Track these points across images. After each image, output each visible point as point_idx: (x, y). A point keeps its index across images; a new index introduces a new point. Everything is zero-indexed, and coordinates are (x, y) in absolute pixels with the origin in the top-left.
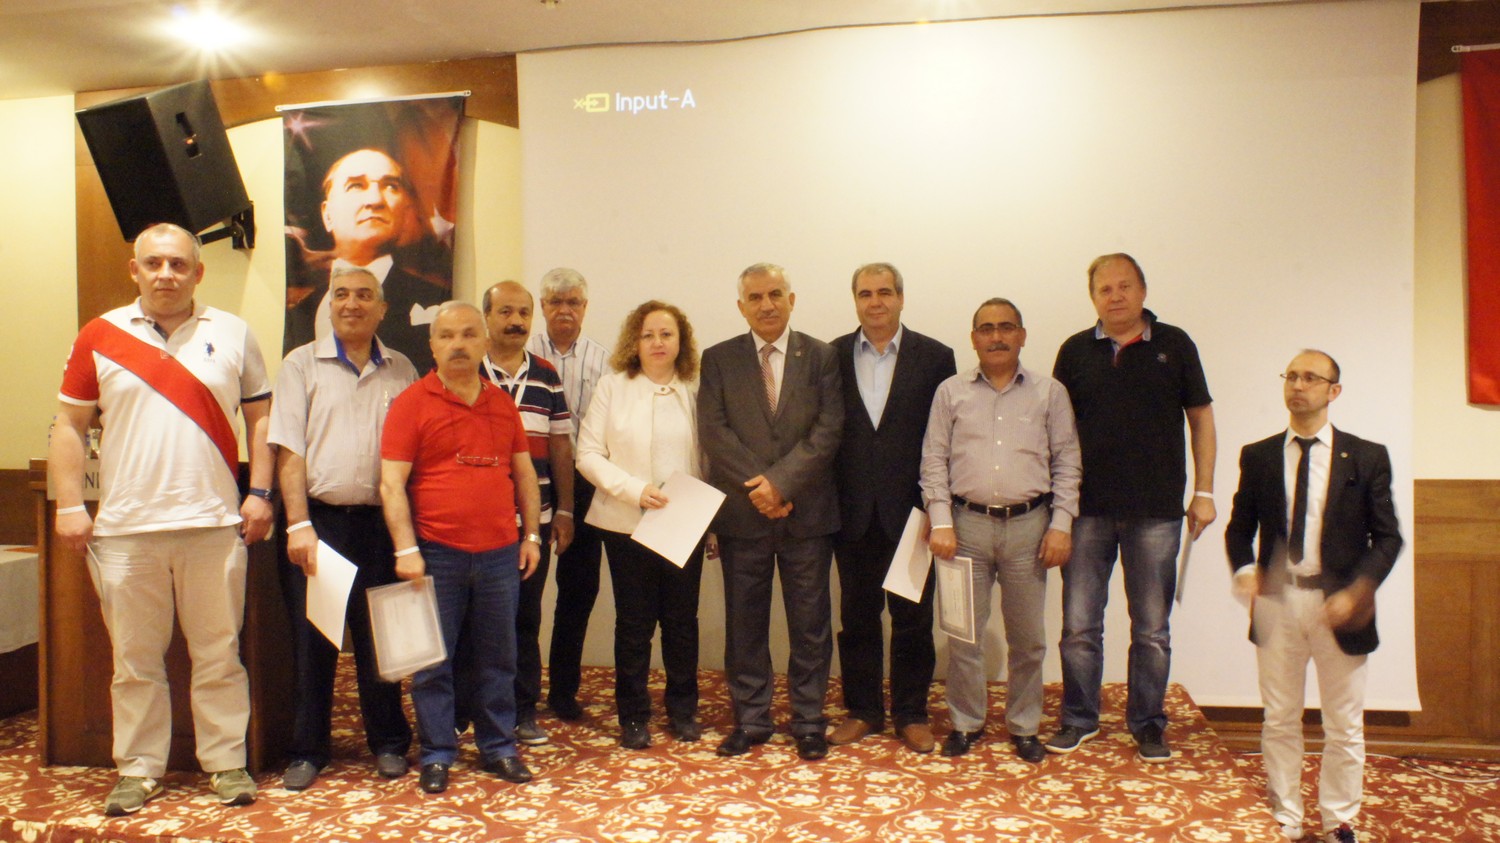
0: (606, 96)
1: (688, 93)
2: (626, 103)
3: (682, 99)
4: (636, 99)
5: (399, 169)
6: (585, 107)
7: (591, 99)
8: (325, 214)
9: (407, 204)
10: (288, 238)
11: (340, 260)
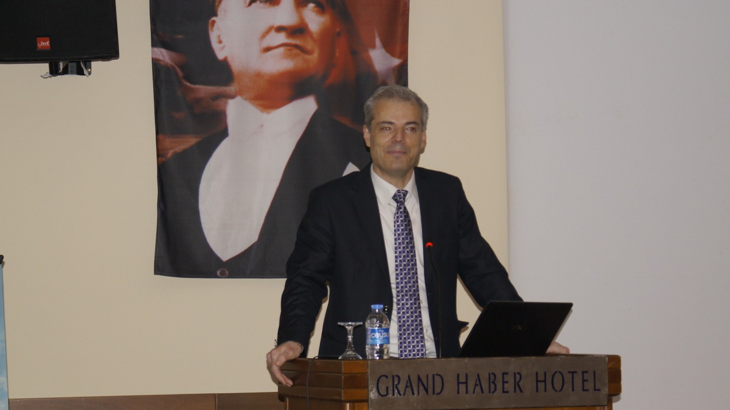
8: (213, 36)
9: (338, 30)
10: (156, 64)
11: (238, 99)
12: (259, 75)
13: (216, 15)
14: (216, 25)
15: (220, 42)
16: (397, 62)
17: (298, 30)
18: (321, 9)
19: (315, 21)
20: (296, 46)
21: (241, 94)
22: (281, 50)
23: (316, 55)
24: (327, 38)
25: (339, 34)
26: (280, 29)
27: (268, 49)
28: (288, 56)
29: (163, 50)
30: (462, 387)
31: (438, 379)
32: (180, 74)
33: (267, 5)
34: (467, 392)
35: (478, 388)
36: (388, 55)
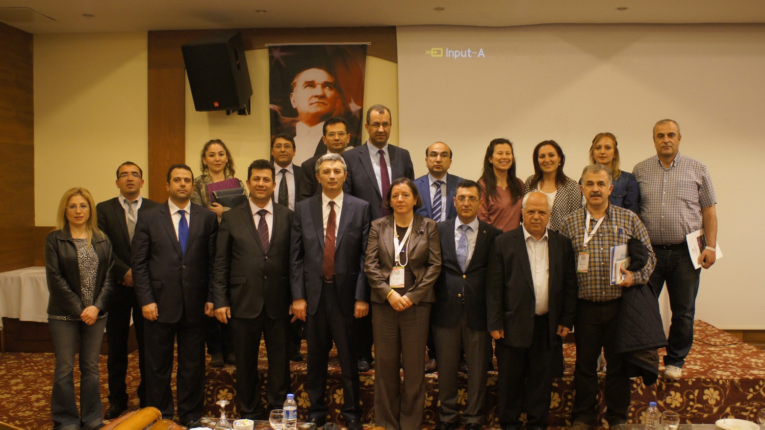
0: (442, 49)
1: (481, 50)
2: (451, 53)
3: (478, 53)
4: (456, 52)
5: (333, 79)
6: (431, 54)
7: (434, 51)
8: (292, 100)
9: (337, 96)
10: (271, 110)
11: (300, 122)
12: (308, 113)
13: (293, 92)
14: (293, 96)
15: (294, 102)
16: (360, 107)
17: (323, 97)
18: (331, 88)
19: (329, 93)
20: (322, 103)
21: (300, 120)
22: (316, 104)
23: (329, 106)
24: (333, 99)
25: (337, 98)
26: (316, 96)
27: (312, 104)
28: (318, 106)
29: (274, 106)
32: (280, 113)
33: (311, 88)
36: (357, 105)
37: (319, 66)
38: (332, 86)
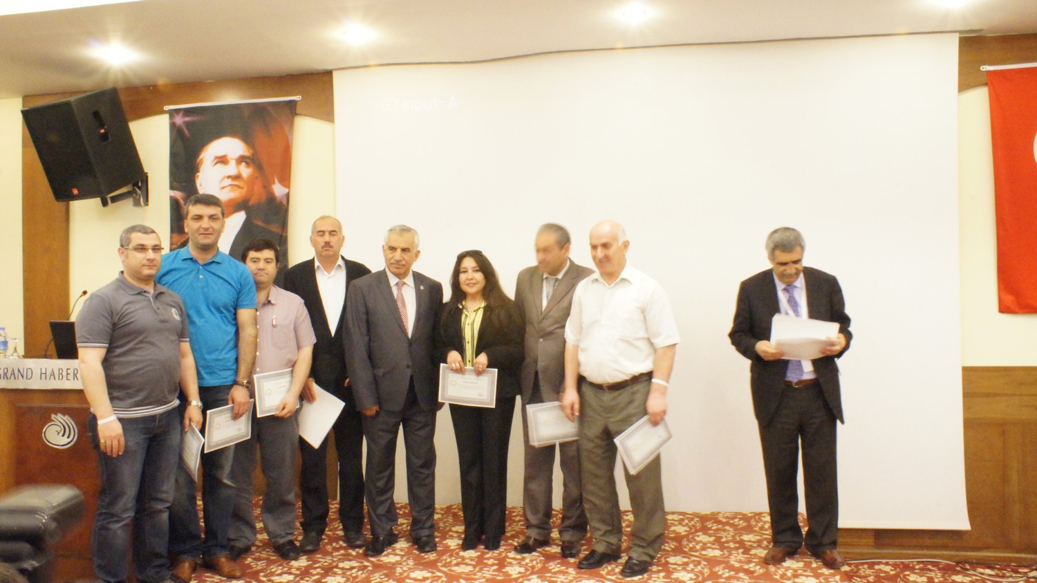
0: (396, 100)
1: (454, 98)
2: (410, 105)
3: (449, 103)
4: (417, 102)
6: (381, 108)
7: (386, 102)
8: (198, 182)
10: (172, 198)
14: (199, 178)
22: (229, 187)
23: (245, 189)
26: (229, 177)
28: (233, 190)
29: (176, 192)
30: (43, 376)
31: (29, 371)
32: (182, 202)
33: (223, 165)
34: (46, 379)
35: (52, 377)
36: (282, 187)
37: (233, 134)
38: (248, 160)
